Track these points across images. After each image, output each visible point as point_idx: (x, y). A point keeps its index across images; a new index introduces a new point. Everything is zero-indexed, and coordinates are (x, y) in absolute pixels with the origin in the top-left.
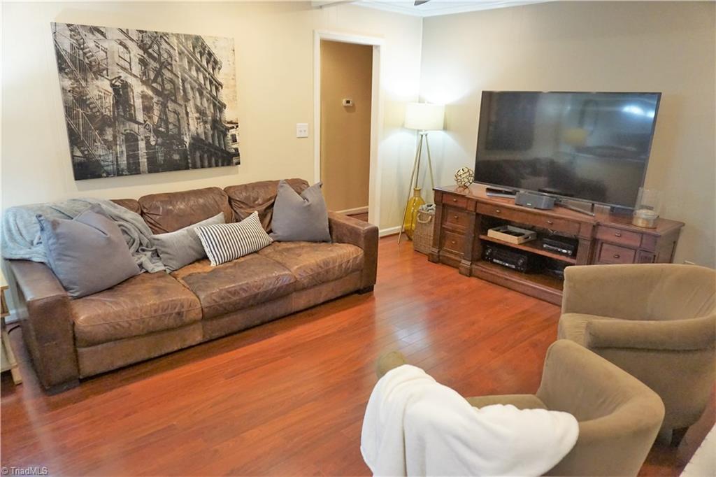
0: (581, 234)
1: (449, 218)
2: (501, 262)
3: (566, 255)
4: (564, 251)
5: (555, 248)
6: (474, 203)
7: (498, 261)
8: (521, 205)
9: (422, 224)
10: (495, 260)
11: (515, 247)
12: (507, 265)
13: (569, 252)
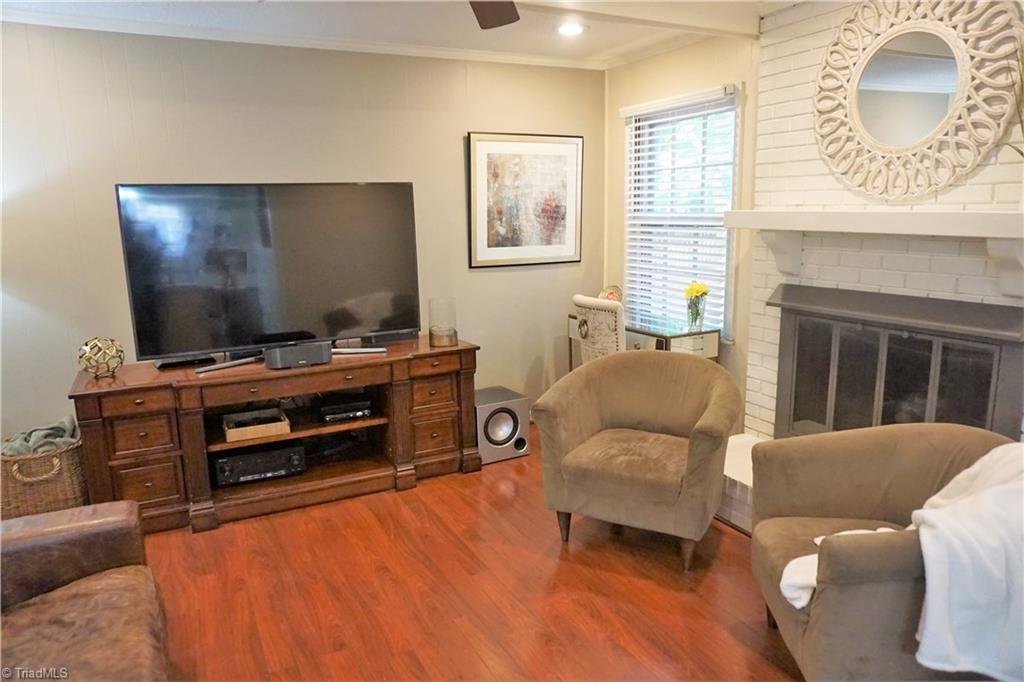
0: (395, 379)
1: (121, 443)
2: (257, 477)
3: (362, 418)
4: (359, 414)
5: (345, 415)
6: (197, 391)
7: (250, 478)
8: (289, 368)
9: (31, 484)
10: (242, 479)
11: (288, 438)
12: (269, 475)
13: (366, 412)
